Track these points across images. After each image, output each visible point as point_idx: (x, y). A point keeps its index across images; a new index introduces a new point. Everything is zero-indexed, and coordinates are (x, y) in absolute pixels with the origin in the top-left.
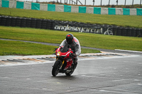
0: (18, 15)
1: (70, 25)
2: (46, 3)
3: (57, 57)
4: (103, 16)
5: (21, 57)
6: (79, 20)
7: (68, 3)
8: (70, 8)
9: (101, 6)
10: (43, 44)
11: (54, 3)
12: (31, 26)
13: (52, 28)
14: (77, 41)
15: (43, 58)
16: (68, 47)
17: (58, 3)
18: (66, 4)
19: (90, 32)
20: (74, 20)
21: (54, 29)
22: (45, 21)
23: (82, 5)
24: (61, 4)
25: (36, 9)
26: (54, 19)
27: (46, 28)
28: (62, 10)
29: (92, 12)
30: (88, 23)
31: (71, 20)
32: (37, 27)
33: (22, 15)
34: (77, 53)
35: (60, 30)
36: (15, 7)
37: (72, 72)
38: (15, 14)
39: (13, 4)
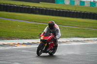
5: (83, 39)
12: (90, 18)
14: (57, 27)
16: (50, 32)
34: (57, 37)
36: (79, 4)
38: (79, 10)
39: (77, 3)
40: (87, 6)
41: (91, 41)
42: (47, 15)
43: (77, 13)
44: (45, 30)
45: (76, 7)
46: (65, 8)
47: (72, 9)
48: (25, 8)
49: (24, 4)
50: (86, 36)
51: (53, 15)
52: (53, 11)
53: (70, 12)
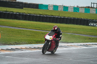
2: (84, 7)
10: (81, 35)
11: (89, 7)
12: (73, 23)
13: (87, 25)
17: (92, 7)
25: (77, 12)
26: (89, 18)
27: (83, 24)
28: (95, 12)
32: (77, 24)
33: (67, 16)
35: (93, 26)
38: (62, 15)
39: (60, 9)
41: (75, 46)
42: (30, 20)
45: (60, 13)
48: (8, 13)
49: (8, 10)
50: (69, 41)
51: (36, 21)
52: (36, 16)
53: (53, 17)
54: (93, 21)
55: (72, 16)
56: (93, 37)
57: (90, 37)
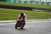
0: (19, 5)
1: (38, 9)
2: (29, 1)
3: (17, 21)
4: (50, 6)
6: (41, 7)
7: (37, 1)
8: (38, 3)
9: (49, 2)
11: (32, 1)
13: (31, 10)
15: (28, 21)
16: (22, 17)
17: (34, 1)
18: (36, 1)
19: (45, 12)
20: (39, 7)
21: (32, 11)
22: (29, 8)
23: (42, 2)
24: (35, 1)
25: (26, 3)
26: (32, 7)
28: (35, 4)
29: (46, 4)
30: (44, 9)
31: (38, 7)
32: (26, 10)
33: (21, 5)
35: (34, 11)
36: (18, 2)
37: (23, 27)
38: (18, 5)
39: (17, 2)
40: (23, 3)
43: (17, 7)
44: (19, 16)
45: (17, 4)
46: (11, 4)
47: (15, 5)
51: (4, 8)
53: (14, 6)
54: (34, 8)
55: (23, 6)
56: (34, 17)
57: (33, 17)
